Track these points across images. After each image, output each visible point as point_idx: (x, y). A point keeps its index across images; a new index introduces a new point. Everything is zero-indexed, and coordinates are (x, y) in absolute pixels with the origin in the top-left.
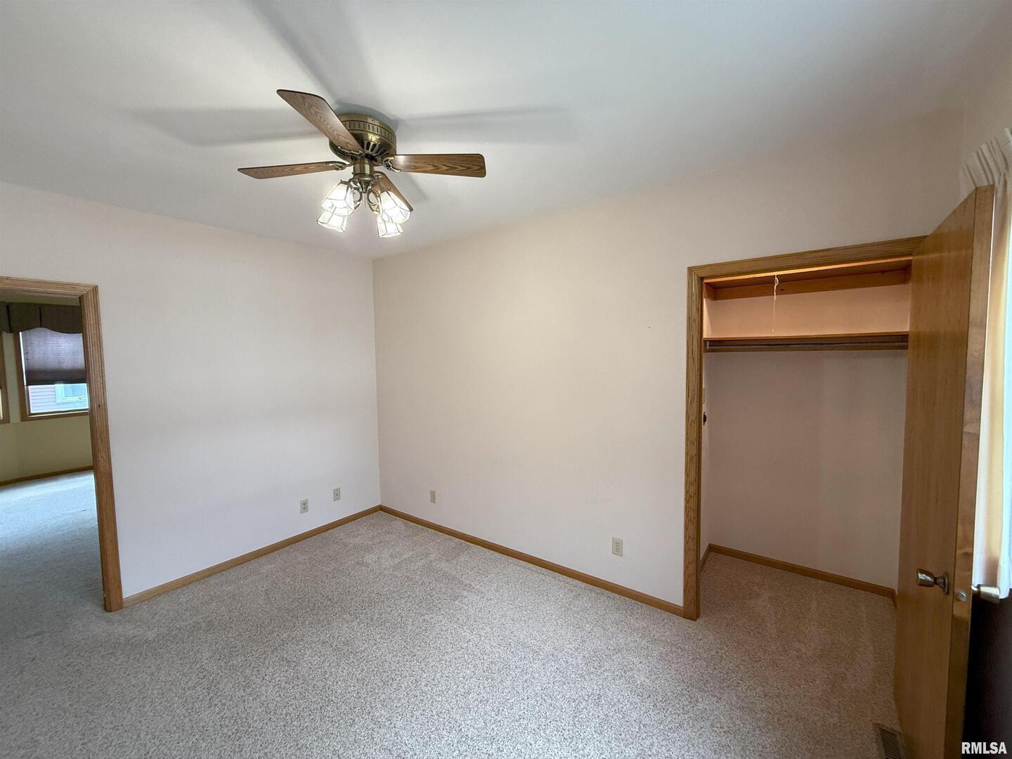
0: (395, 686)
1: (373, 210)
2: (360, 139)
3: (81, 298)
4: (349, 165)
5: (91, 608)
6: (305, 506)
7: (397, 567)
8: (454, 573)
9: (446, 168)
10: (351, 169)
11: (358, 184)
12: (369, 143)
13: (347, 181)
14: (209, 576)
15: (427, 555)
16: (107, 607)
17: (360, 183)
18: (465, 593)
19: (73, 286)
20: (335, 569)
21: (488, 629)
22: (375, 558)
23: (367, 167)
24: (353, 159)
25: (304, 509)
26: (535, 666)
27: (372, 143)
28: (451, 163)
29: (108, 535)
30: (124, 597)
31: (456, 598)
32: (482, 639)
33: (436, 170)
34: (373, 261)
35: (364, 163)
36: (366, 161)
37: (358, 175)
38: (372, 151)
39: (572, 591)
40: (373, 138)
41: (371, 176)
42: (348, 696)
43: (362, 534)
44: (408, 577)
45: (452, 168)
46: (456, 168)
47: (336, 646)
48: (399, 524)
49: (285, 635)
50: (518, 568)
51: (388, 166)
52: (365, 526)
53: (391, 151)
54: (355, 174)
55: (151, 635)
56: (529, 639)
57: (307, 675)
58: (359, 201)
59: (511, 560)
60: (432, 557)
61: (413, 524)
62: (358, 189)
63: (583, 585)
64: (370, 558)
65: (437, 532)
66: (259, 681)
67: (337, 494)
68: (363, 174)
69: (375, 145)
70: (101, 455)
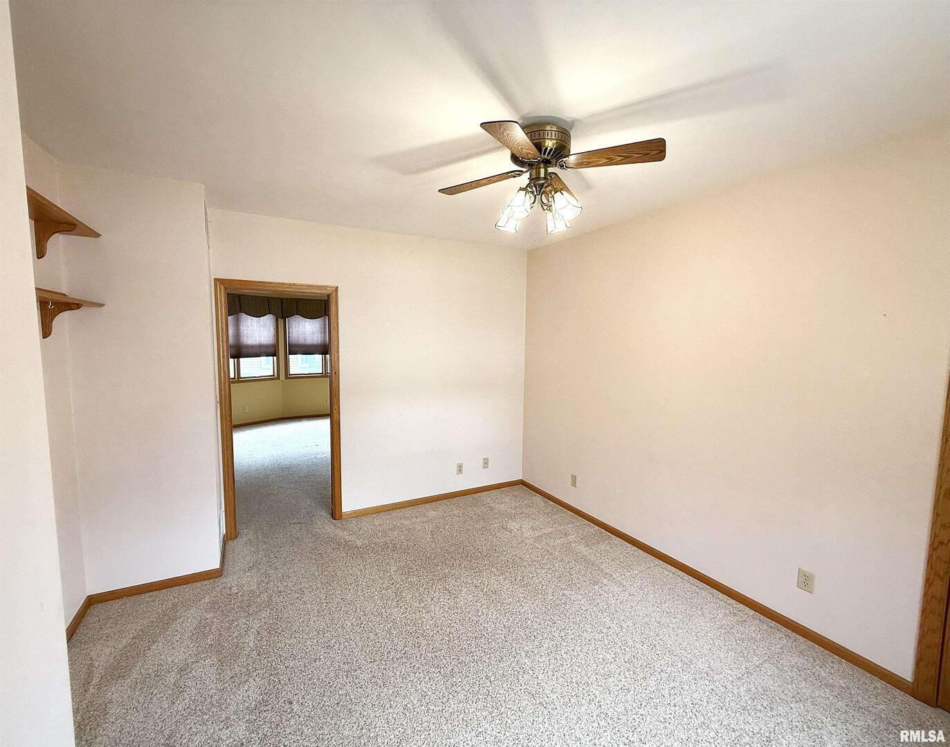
0: (536, 643)
1: (544, 210)
2: (539, 146)
3: (328, 296)
4: (526, 172)
5: (325, 514)
6: (460, 469)
7: (538, 539)
8: (593, 559)
9: (620, 158)
10: (527, 175)
11: (534, 188)
12: (546, 149)
13: (525, 187)
14: (392, 510)
15: (566, 535)
16: (333, 516)
17: (535, 187)
18: (605, 581)
19: (325, 287)
20: (484, 527)
21: (630, 623)
22: (518, 526)
23: (542, 171)
24: (531, 165)
25: (460, 470)
26: (685, 677)
27: (549, 148)
28: (626, 153)
29: (336, 465)
30: (343, 511)
31: (596, 583)
32: (624, 631)
33: (611, 162)
34: (528, 252)
35: (540, 168)
36: (542, 166)
37: (533, 180)
38: (548, 155)
39: (735, 615)
40: (550, 144)
41: (545, 178)
42: (497, 636)
43: (504, 503)
44: (548, 551)
45: (627, 157)
46: (632, 156)
47: (486, 592)
48: (538, 499)
49: (447, 571)
50: (666, 573)
51: (562, 166)
52: (508, 496)
53: (565, 152)
54: (531, 179)
55: (359, 543)
56: (678, 648)
57: (464, 607)
58: (533, 203)
59: (657, 561)
60: (571, 538)
61: (552, 503)
62: (532, 192)
63: (752, 612)
64: (513, 525)
65: (577, 516)
66: (429, 600)
67: (486, 463)
68: (538, 178)
69: (551, 149)
70: (335, 407)
